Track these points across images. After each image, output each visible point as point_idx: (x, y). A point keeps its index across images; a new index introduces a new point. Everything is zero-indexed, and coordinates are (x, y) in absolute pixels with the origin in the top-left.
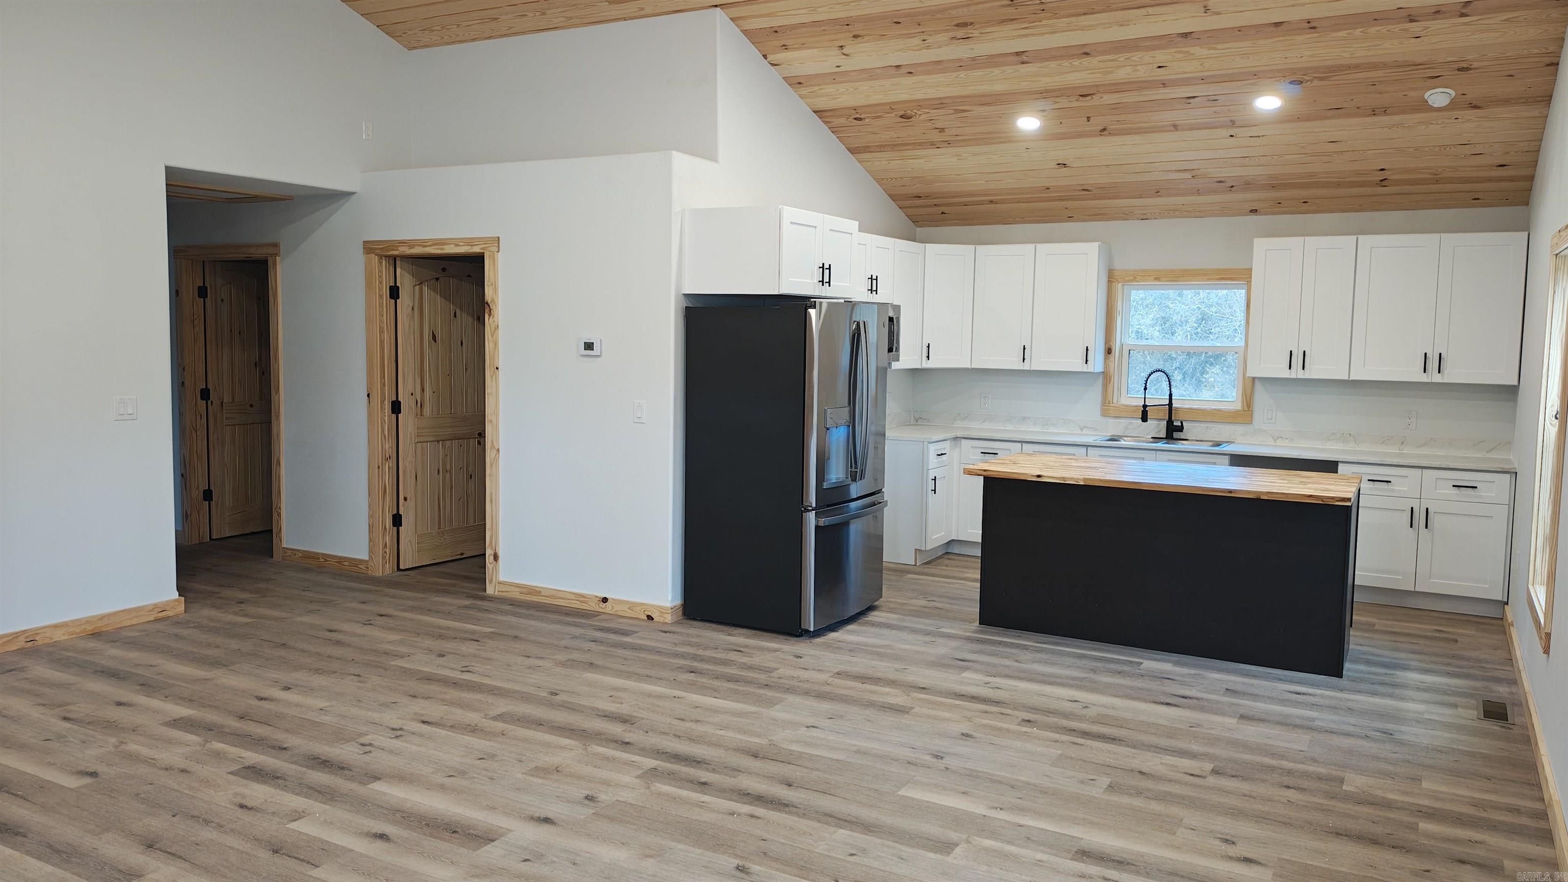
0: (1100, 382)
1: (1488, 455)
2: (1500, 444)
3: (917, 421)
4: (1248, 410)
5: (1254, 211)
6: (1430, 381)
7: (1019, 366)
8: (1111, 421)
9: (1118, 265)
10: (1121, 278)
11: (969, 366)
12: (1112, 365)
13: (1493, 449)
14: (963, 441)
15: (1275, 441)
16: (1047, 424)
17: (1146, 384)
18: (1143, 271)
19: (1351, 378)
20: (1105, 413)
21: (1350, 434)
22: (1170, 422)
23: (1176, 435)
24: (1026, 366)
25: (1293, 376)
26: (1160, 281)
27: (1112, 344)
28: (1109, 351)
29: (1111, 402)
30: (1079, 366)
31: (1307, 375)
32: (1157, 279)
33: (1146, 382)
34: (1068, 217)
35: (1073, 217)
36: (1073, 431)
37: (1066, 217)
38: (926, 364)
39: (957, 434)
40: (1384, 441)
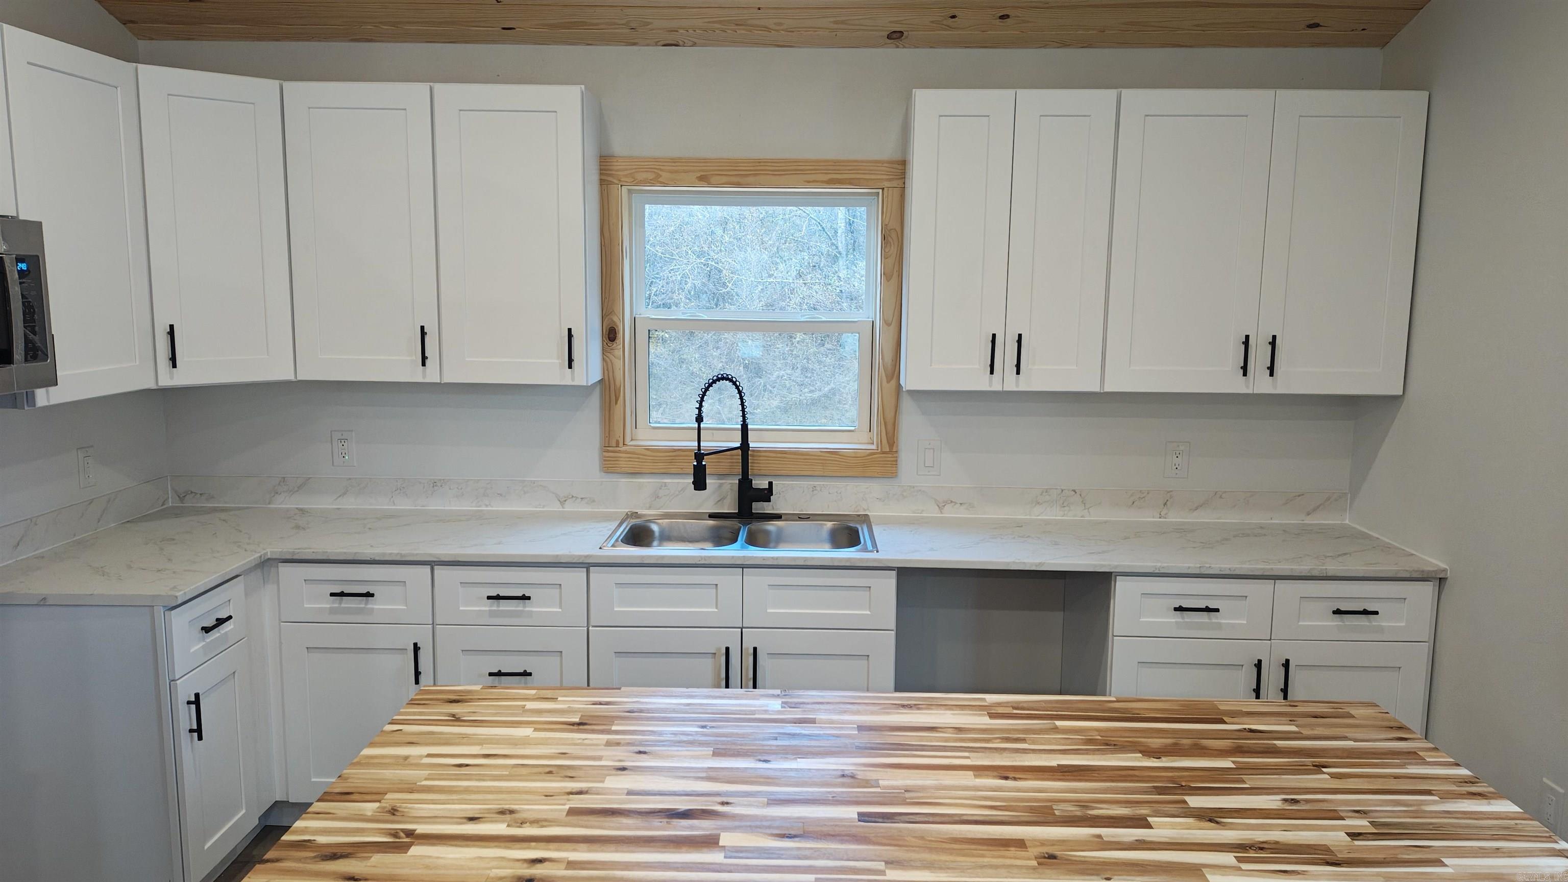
0: (595, 400)
1: (1309, 521)
2: (1328, 499)
3: (182, 499)
4: (891, 452)
5: (896, 36)
6: (1250, 391)
7: (411, 373)
8: (624, 482)
9: (619, 146)
10: (626, 176)
11: (290, 377)
12: (618, 364)
13: (1318, 507)
14: (285, 570)
15: (941, 508)
17: (700, 409)
18: (674, 161)
19: (1107, 389)
20: (609, 465)
21: (1074, 491)
22: (745, 483)
23: (758, 507)
24: (431, 375)
25: (997, 387)
26: (710, 184)
27: (615, 319)
28: (611, 335)
29: (621, 444)
30: (558, 374)
31: (1024, 384)
32: (704, 179)
33: (701, 405)
34: (504, 29)
35: (514, 29)
36: (544, 507)
37: (500, 29)
38: (172, 378)
39: (266, 554)
40: (1133, 502)
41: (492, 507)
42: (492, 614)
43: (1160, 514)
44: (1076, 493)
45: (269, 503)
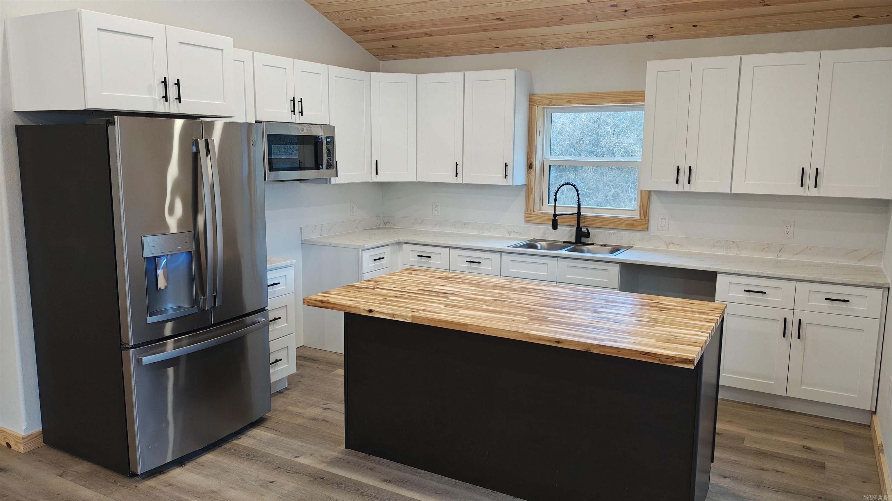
0: (523, 193)
1: (862, 264)
2: (871, 254)
3: (385, 224)
4: (645, 219)
5: (650, 37)
6: (806, 195)
7: (452, 179)
8: (533, 226)
9: (538, 90)
10: (539, 102)
11: (415, 180)
12: (533, 178)
13: (865, 257)
14: (405, 246)
15: (668, 246)
16: (482, 229)
17: (556, 196)
18: (557, 95)
19: (733, 191)
20: (528, 220)
21: (733, 242)
22: (579, 229)
23: (584, 240)
24: (459, 180)
25: (680, 189)
26: (571, 104)
27: (532, 160)
28: (530, 166)
29: (532, 211)
30: (498, 179)
31: (693, 188)
32: (569, 102)
33: (556, 195)
34: (495, 48)
35: (499, 48)
36: (503, 235)
37: (494, 48)
38: (376, 178)
39: (399, 240)
40: (764, 249)
41: (484, 234)
42: (468, 268)
43: (777, 256)
44: (734, 243)
45: (412, 228)
